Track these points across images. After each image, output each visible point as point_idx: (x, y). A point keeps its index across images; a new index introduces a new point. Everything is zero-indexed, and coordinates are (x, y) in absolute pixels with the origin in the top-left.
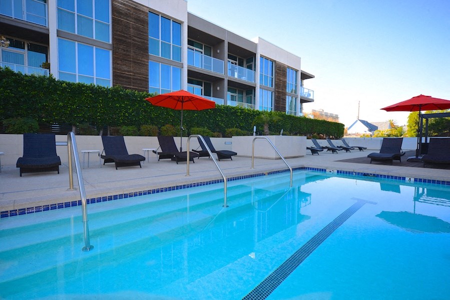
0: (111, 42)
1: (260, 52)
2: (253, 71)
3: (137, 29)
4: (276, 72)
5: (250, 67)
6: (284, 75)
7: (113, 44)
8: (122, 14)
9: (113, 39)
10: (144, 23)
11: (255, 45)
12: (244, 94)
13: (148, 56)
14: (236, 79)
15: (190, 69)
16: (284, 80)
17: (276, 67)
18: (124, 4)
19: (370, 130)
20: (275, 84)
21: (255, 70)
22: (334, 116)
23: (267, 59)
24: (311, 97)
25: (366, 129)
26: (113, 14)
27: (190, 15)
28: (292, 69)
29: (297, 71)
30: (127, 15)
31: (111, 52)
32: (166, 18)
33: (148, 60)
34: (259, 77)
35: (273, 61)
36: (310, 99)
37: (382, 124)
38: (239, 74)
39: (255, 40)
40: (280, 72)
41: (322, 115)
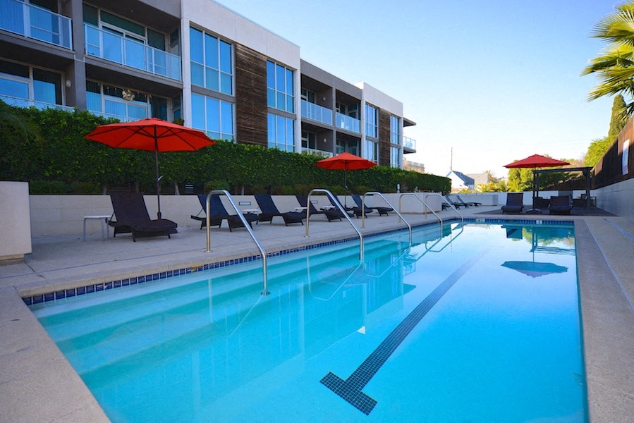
0: (234, 95)
1: (365, 99)
2: (358, 121)
3: (257, 80)
4: (380, 121)
5: (353, 115)
6: (388, 123)
7: (237, 97)
8: (244, 64)
9: (237, 90)
10: (263, 72)
11: (360, 91)
12: (347, 146)
13: (266, 108)
14: (343, 130)
15: (304, 121)
16: (388, 129)
17: (380, 114)
18: (246, 54)
19: (466, 184)
20: (380, 134)
21: (360, 119)
22: (419, 165)
23: (371, 105)
24: (413, 148)
25: (462, 182)
26: (236, 65)
27: (303, 63)
28: (395, 116)
29: (399, 118)
30: (249, 65)
31: (234, 106)
32: (281, 65)
33: (267, 112)
34: (365, 127)
35: (377, 108)
36: (412, 150)
37: (479, 175)
38: (345, 124)
39: (360, 86)
40: (384, 119)
41: (410, 165)
